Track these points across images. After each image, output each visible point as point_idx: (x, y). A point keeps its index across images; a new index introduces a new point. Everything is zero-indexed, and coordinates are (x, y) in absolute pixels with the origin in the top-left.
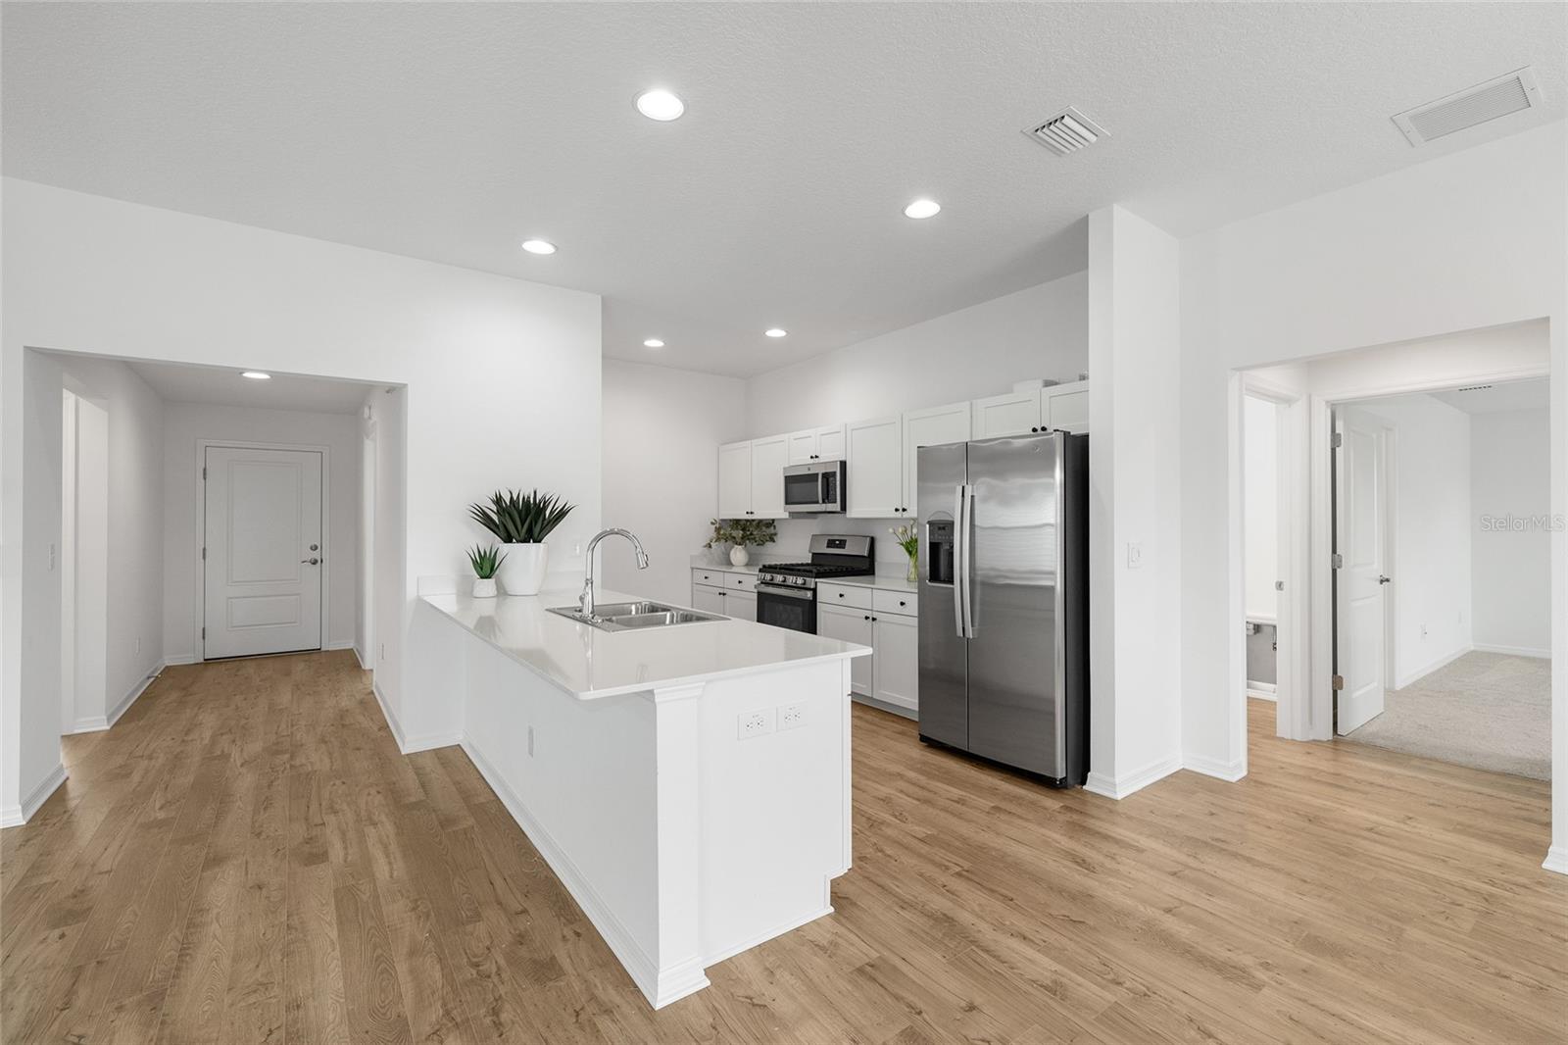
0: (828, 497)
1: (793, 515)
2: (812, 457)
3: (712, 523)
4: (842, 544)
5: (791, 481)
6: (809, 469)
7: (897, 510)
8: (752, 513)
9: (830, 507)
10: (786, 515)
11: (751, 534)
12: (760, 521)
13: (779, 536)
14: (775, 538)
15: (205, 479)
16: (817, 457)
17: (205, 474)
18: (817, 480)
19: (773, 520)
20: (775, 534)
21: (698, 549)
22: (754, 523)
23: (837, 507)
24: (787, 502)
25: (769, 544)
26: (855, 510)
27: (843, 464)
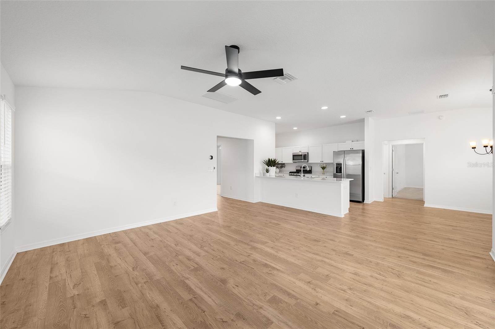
1: (294, 162)
5: (294, 156)
6: (300, 154)
9: (305, 161)
10: (292, 162)
16: (301, 151)
18: (302, 156)
19: (284, 163)
24: (293, 160)
27: (308, 153)
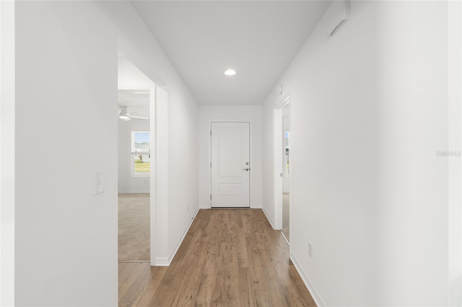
15: (211, 135)
17: (211, 133)
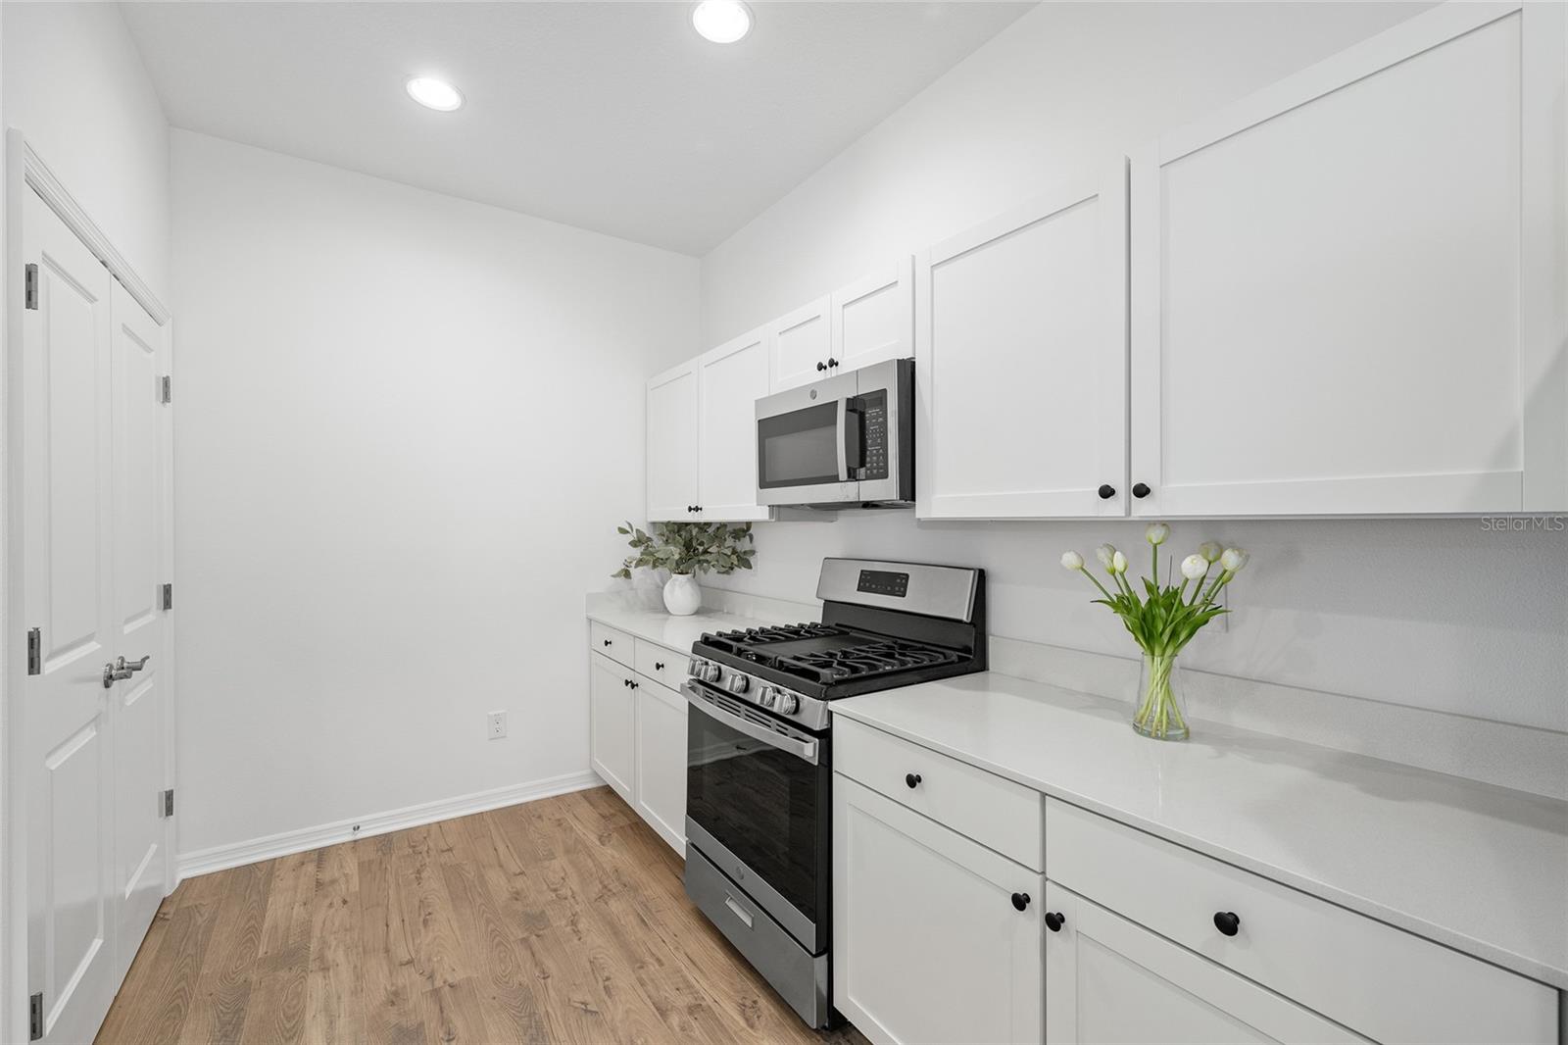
0: (862, 464)
2: (821, 367)
3: (622, 531)
4: (895, 583)
5: (770, 429)
6: (814, 395)
7: (1106, 492)
8: (697, 509)
9: (871, 489)
10: (760, 514)
11: (705, 552)
12: (723, 525)
13: (758, 554)
14: (752, 560)
16: (833, 363)
18: (834, 423)
19: (749, 524)
20: (753, 552)
21: (603, 579)
22: (711, 530)
23: (886, 489)
24: (765, 483)
25: (740, 573)
26: (937, 499)
27: (907, 370)
